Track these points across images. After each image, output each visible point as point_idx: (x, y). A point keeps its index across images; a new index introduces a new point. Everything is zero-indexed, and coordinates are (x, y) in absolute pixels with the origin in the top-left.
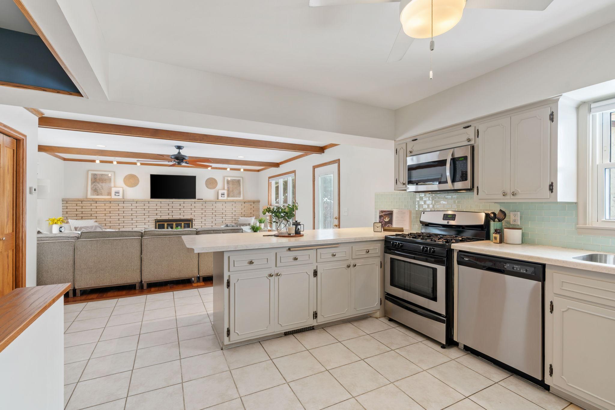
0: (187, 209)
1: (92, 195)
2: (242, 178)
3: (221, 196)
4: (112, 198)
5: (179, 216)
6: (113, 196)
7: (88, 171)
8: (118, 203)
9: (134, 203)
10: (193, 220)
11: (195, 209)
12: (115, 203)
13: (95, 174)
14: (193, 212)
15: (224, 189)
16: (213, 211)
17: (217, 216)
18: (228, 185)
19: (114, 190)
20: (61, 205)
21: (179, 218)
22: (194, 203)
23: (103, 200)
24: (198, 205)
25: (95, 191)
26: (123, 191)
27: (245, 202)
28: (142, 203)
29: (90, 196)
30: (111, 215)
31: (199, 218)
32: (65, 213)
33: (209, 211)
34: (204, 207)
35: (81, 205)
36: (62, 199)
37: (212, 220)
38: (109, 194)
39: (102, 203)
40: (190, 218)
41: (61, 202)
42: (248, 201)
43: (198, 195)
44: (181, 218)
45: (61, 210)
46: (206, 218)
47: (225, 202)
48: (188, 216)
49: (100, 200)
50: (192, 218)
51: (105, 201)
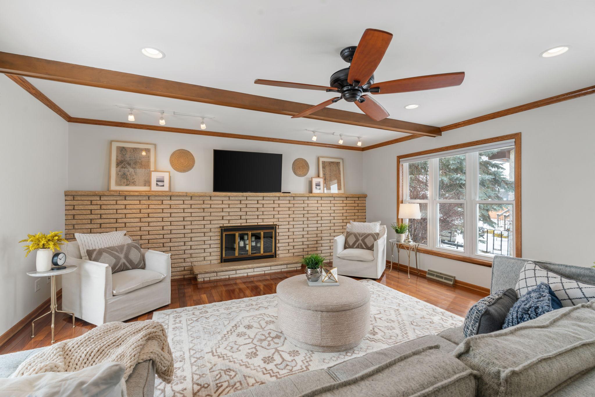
0: (268, 209)
1: (118, 184)
2: (343, 159)
3: (316, 188)
4: (153, 189)
5: (257, 221)
6: (154, 187)
7: (111, 142)
8: (162, 198)
9: (187, 199)
10: (277, 227)
11: (279, 209)
12: (157, 198)
13: (123, 147)
14: (277, 213)
15: (319, 176)
16: (305, 212)
17: (310, 219)
18: (324, 170)
19: (155, 176)
20: (63, 203)
21: (256, 224)
22: (277, 198)
23: (137, 194)
24: (284, 202)
25: (124, 179)
26: (170, 177)
27: (346, 197)
28: (201, 199)
29: (114, 187)
30: (149, 220)
31: (285, 223)
32: (70, 217)
33: (299, 212)
34: (292, 205)
35: (99, 202)
36: (65, 192)
37: (303, 226)
38: (148, 183)
39: (136, 198)
40: (272, 223)
41: (64, 198)
42: (352, 195)
43: (284, 186)
44: (259, 224)
45: (64, 212)
46: (294, 223)
47: (321, 197)
48: (269, 220)
49: (132, 193)
50: (275, 223)
51: (139, 196)
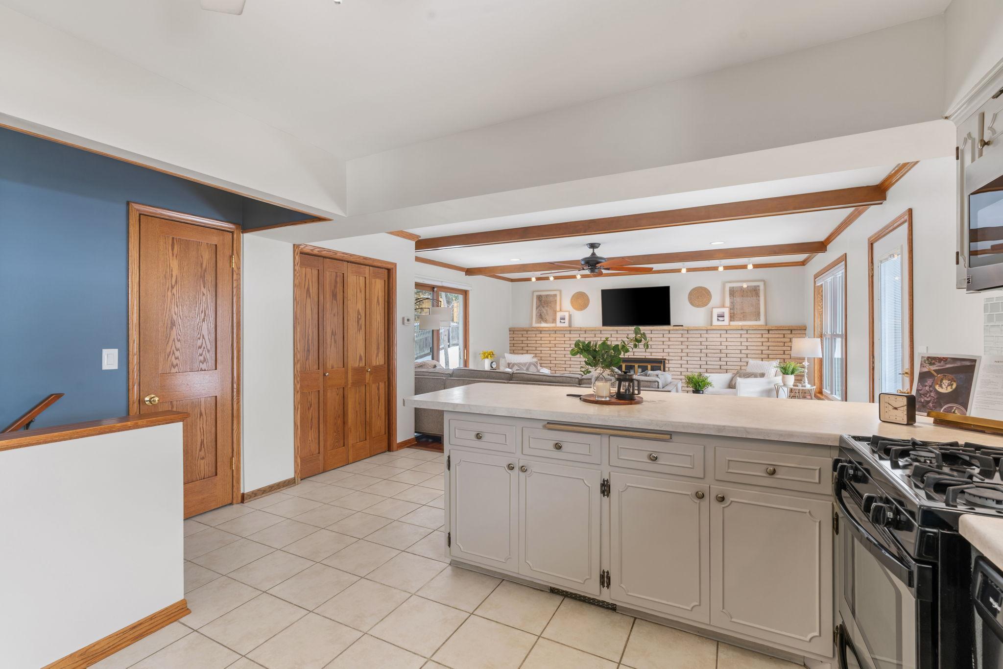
0: (657, 343)
1: (537, 322)
2: (764, 281)
3: (718, 319)
4: (557, 326)
5: (644, 354)
6: (559, 324)
7: (534, 292)
8: (564, 333)
9: (582, 333)
10: (667, 361)
11: (669, 343)
12: (561, 332)
13: (540, 295)
14: (667, 347)
15: (723, 306)
16: (702, 347)
17: (709, 355)
18: (732, 297)
19: (559, 315)
20: (509, 336)
21: (644, 357)
22: (667, 332)
23: (547, 329)
24: (675, 336)
25: (541, 317)
26: (570, 316)
27: (769, 330)
28: (593, 333)
29: (535, 325)
30: (556, 349)
31: (676, 358)
32: (512, 345)
33: (694, 347)
34: (686, 340)
35: (526, 335)
36: (509, 329)
37: (700, 363)
38: (554, 321)
39: (547, 333)
40: (662, 357)
41: (508, 332)
42: (776, 327)
43: (673, 319)
44: (647, 357)
45: (509, 342)
46: (688, 358)
47: (726, 330)
48: (658, 354)
49: (544, 329)
50: (664, 357)
51: (549, 330)
